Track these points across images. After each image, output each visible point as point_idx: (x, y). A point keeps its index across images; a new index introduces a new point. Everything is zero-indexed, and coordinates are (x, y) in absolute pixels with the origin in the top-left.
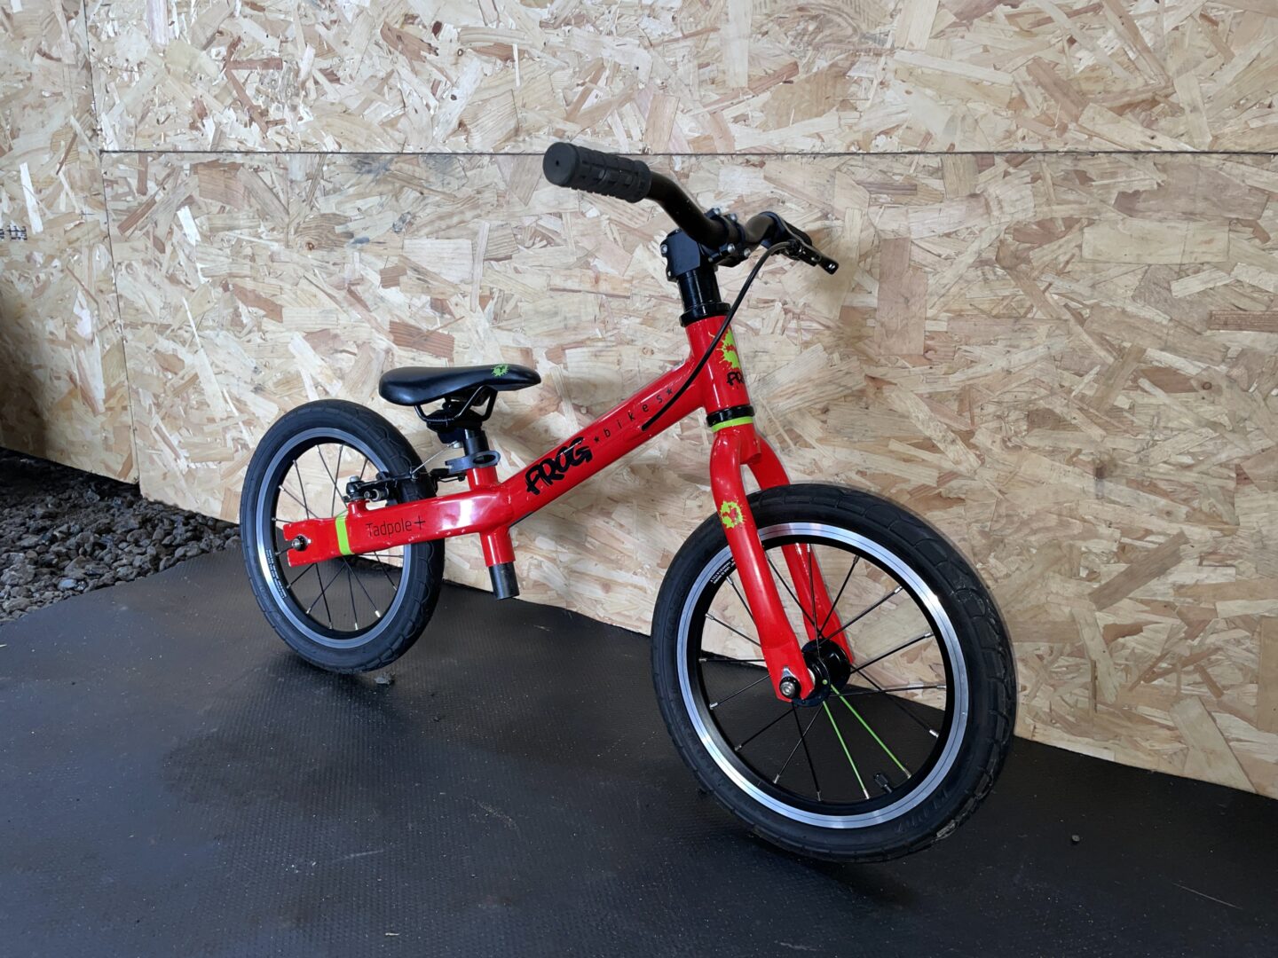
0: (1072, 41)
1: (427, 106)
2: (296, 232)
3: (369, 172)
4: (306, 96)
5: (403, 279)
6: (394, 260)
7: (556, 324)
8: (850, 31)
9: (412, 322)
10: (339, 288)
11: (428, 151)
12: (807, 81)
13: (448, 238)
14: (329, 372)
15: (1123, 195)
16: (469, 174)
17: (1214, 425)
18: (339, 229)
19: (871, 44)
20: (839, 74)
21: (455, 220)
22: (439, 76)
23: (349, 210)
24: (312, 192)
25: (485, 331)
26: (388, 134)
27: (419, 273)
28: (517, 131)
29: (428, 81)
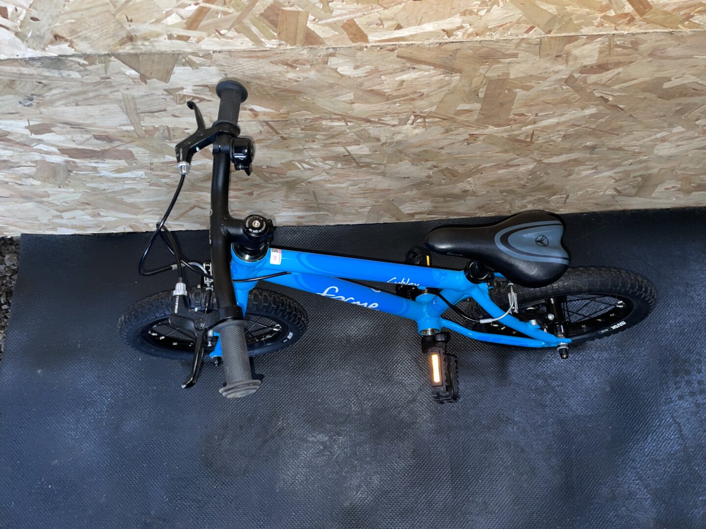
13: (91, 105)
21: (91, 95)
27: (70, 124)
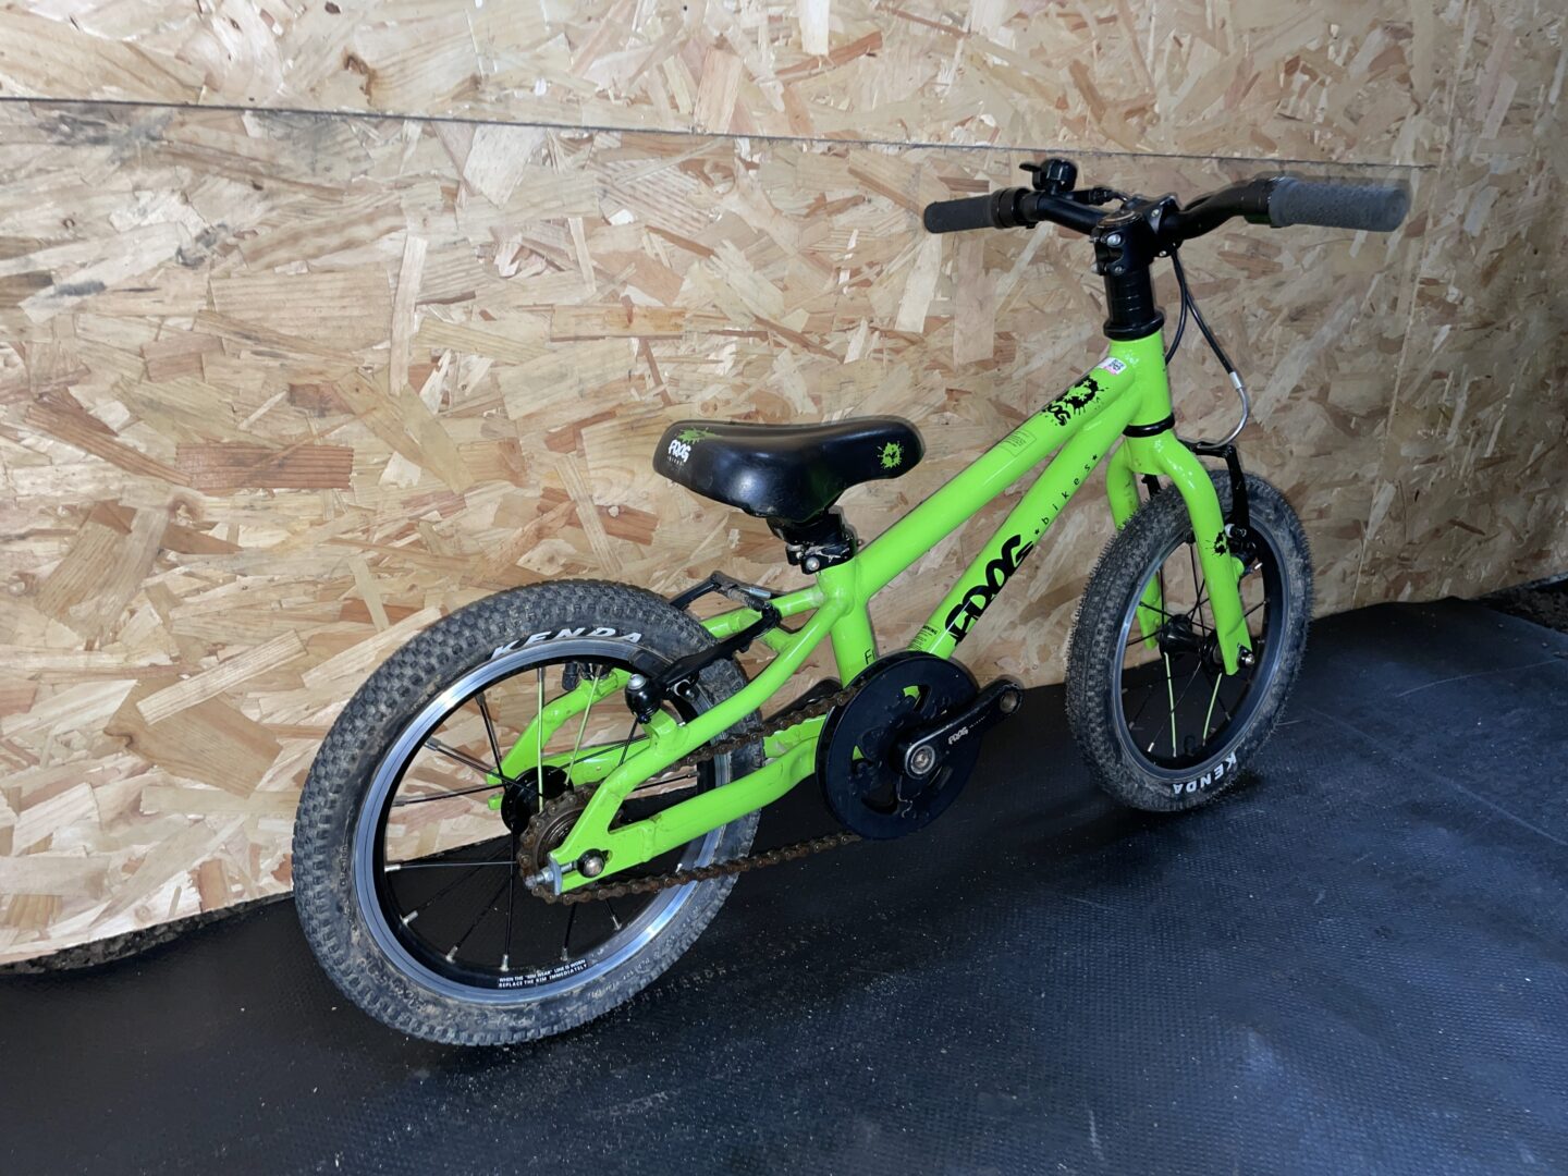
0: (1099, 48)
3: (98, 141)
7: (565, 391)
11: (265, 104)
16: (373, 153)
27: (258, 340)
28: (476, 81)
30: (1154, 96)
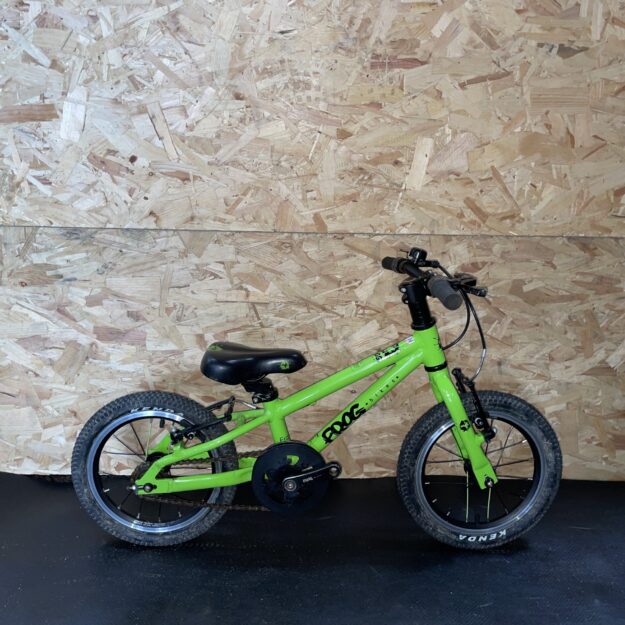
0: (481, 191)
1: (125, 202)
2: (9, 275)
3: (77, 238)
4: (21, 191)
5: (104, 302)
6: (97, 291)
7: (221, 320)
8: (385, 180)
9: (113, 326)
10: (49, 309)
11: (125, 227)
12: (365, 201)
14: (40, 362)
15: (503, 252)
16: (157, 240)
17: (540, 340)
18: (49, 273)
19: (395, 187)
20: (380, 199)
22: (133, 185)
23: (59, 261)
24: (25, 249)
25: (170, 328)
26: (92, 216)
28: (192, 218)
29: (127, 188)
30: (520, 210)
